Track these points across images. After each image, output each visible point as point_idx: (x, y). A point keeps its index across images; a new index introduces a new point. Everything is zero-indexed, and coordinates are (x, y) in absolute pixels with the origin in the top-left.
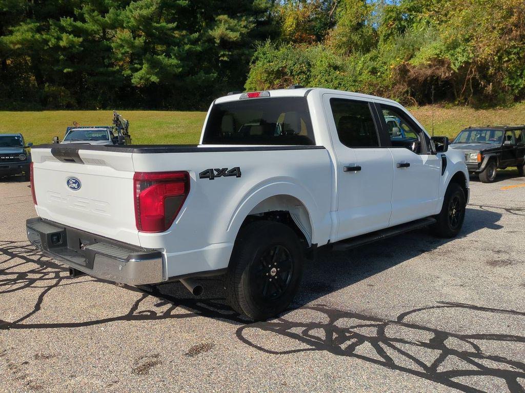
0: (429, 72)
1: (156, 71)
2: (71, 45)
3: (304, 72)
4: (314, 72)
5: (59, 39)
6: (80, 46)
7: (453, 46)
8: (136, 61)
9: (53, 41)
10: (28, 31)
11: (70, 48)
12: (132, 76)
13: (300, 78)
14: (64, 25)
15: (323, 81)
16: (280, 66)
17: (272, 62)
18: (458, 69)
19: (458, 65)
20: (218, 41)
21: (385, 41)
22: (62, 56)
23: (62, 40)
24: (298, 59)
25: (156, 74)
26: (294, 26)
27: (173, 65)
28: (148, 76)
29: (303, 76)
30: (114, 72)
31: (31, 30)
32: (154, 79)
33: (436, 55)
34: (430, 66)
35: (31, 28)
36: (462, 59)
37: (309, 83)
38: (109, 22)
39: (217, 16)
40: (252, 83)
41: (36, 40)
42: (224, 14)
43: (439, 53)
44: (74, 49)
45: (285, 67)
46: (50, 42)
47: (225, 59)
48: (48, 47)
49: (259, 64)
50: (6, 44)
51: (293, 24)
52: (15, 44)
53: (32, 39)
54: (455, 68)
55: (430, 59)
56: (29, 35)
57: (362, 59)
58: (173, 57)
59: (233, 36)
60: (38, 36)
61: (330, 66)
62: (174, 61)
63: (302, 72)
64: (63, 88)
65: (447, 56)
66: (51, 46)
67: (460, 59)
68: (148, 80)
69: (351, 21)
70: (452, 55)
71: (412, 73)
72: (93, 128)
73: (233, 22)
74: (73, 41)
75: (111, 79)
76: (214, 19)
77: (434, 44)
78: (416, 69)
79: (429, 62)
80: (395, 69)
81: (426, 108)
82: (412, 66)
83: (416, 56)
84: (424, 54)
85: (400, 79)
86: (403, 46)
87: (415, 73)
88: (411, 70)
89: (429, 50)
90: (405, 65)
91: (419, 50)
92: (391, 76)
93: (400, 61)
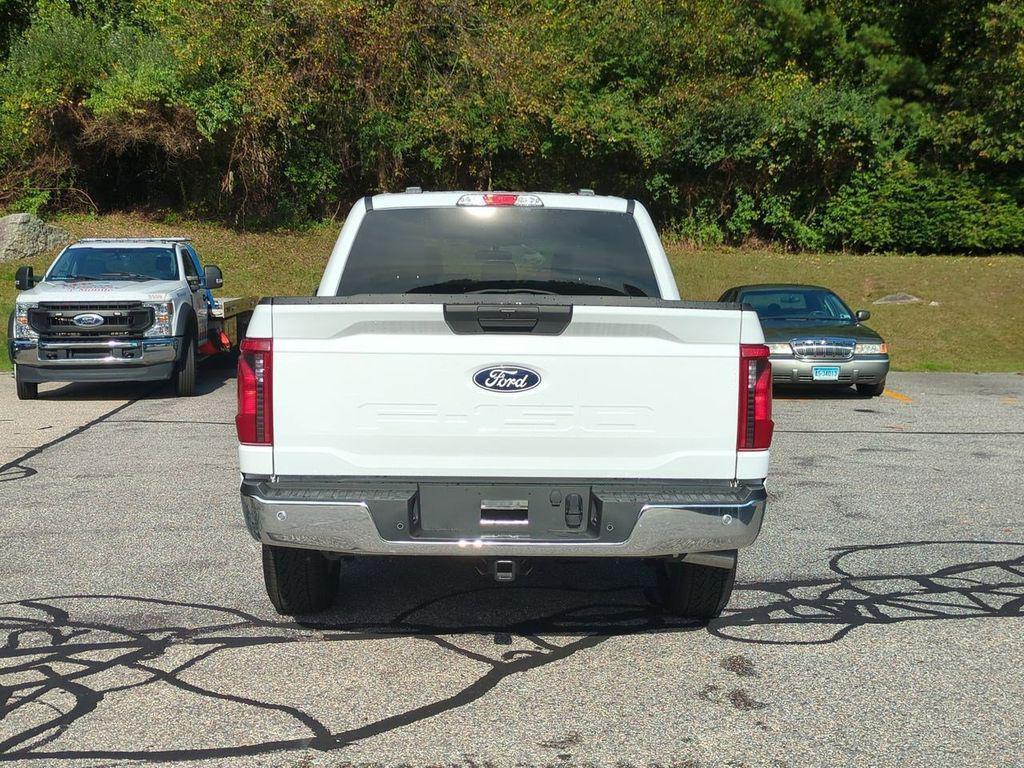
0: (137, 133)
7: (198, 81)
18: (213, 135)
19: (212, 126)
33: (156, 95)
34: (142, 121)
36: (222, 113)
43: (163, 91)
54: (207, 132)
55: (143, 103)
65: (187, 103)
67: (216, 113)
70: (199, 102)
71: (92, 132)
77: (145, 68)
78: (98, 123)
79: (141, 111)
80: (40, 115)
81: (115, 218)
82: (89, 113)
83: (99, 90)
84: (122, 90)
85: (52, 142)
86: (57, 58)
87: (97, 131)
88: (83, 121)
89: (137, 83)
90: (66, 108)
91: (97, 74)
92: (25, 131)
93: (52, 96)
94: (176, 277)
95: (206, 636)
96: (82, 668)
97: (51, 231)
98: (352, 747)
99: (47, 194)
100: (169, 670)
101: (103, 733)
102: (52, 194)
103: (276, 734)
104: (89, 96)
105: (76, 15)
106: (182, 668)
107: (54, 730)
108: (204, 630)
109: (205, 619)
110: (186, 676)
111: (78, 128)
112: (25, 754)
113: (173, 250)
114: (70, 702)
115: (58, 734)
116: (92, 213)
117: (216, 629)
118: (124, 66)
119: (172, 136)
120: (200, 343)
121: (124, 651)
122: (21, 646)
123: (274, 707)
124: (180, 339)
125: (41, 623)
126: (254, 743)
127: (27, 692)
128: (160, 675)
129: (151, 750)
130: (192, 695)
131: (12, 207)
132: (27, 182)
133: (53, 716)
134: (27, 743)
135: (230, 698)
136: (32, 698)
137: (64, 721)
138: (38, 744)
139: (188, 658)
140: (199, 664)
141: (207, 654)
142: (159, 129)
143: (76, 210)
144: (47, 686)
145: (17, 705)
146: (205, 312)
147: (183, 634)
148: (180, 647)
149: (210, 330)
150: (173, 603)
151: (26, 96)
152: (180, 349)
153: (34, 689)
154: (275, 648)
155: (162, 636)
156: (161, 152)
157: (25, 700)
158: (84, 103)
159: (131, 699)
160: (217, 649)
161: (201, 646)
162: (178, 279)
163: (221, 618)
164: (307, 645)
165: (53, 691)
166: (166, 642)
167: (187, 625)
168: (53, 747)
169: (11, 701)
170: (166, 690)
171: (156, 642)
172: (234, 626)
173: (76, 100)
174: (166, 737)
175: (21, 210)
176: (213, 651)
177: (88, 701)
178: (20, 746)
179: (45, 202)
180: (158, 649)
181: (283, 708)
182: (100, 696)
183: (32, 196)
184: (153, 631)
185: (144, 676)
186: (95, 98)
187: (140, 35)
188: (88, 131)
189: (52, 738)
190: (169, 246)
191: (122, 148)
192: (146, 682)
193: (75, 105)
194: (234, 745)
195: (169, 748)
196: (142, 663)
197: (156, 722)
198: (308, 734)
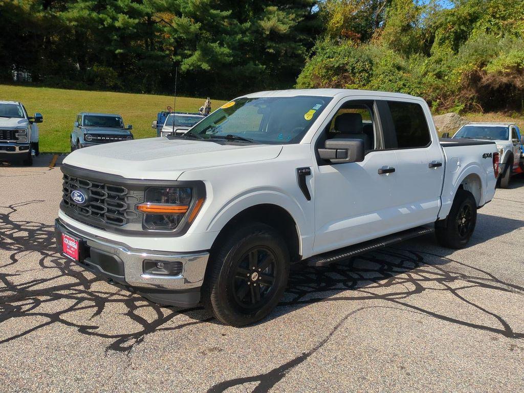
0: (505, 80)
1: (208, 58)
2: (125, 26)
3: (366, 71)
4: (376, 71)
5: (114, 19)
6: (134, 27)
8: (187, 48)
9: (109, 20)
10: (84, 9)
11: (124, 29)
12: (182, 61)
13: (361, 76)
14: (122, 5)
15: (387, 81)
16: (341, 62)
17: (332, 58)
20: (268, 33)
21: (440, 44)
22: (116, 37)
23: (118, 20)
24: (361, 57)
25: (208, 62)
26: (342, 22)
27: (225, 54)
28: (199, 63)
29: (365, 75)
30: (164, 57)
31: (89, 8)
32: (205, 66)
33: (515, 63)
34: (508, 75)
35: (88, 6)
37: (370, 81)
38: (166, 5)
39: (267, 7)
40: (306, 77)
41: (92, 19)
42: (274, 5)
43: (519, 61)
44: (127, 30)
45: (347, 64)
46: (106, 22)
47: (271, 51)
48: (102, 26)
49: (318, 59)
50: (63, 20)
51: (341, 20)
52: (70, 20)
53: (88, 17)
55: (509, 67)
56: (86, 13)
57: (426, 62)
58: (225, 46)
59: (283, 28)
60: (94, 15)
61: (394, 65)
62: (226, 50)
63: (364, 70)
64: (111, 69)
66: (106, 26)
68: (199, 67)
69: (401, 21)
71: (485, 80)
72: (186, 113)
73: (282, 14)
74: (128, 22)
75: (159, 62)
76: (263, 9)
77: (514, 52)
78: (489, 76)
79: (507, 70)
80: (466, 74)
81: (490, 115)
82: (485, 73)
83: (491, 63)
84: (501, 62)
85: (469, 85)
86: (476, 51)
87: (488, 80)
88: (483, 76)
89: (508, 58)
90: (476, 71)
91: (492, 56)
92: (459, 81)
93: (472, 66)
94: (507, 139)
95: (473, 280)
96: (422, 278)
97: (462, 120)
98: (520, 340)
99: (463, 105)
100: (453, 288)
101: (421, 302)
102: (466, 105)
103: (487, 324)
104: (486, 66)
105: (488, 33)
106: (459, 289)
107: (404, 295)
108: (473, 278)
109: (475, 273)
110: (459, 292)
111: (480, 78)
112: (392, 300)
113: (508, 128)
114: (413, 288)
115: (405, 297)
116: (481, 113)
117: (478, 278)
118: (503, 52)
119: (520, 80)
120: (514, 167)
121: (439, 277)
122: (404, 265)
123: (491, 314)
124: (504, 165)
125: (413, 260)
126: (477, 324)
127: (400, 281)
128: (449, 289)
129: (436, 313)
130: (459, 299)
131: (449, 110)
132: (456, 101)
133: (406, 291)
134: (394, 297)
135: (473, 305)
136: (401, 283)
137: (409, 293)
138: (397, 298)
139: (462, 286)
140: (466, 289)
141: (471, 286)
142: (514, 77)
143: (475, 111)
144: (408, 280)
145: (395, 284)
146: (519, 154)
147: (464, 277)
148: (461, 281)
149: (520, 163)
150: (464, 265)
151: (462, 67)
152: (503, 170)
153: (403, 280)
154: (501, 292)
155: (455, 275)
156: (515, 87)
157: (398, 283)
158: (484, 68)
159: (435, 294)
160: (475, 286)
161: (470, 283)
162: (508, 140)
163: (481, 275)
164: (516, 295)
165: (409, 283)
166: (456, 278)
167: (467, 274)
168: (402, 301)
169: (394, 282)
170: (449, 294)
171: (452, 277)
172: (486, 279)
173: (481, 67)
174: (443, 310)
175: (453, 112)
176: (473, 286)
177: (419, 289)
178: (392, 297)
179: (462, 108)
180: (452, 279)
181: (495, 315)
182: (424, 289)
183: (458, 106)
184: (453, 273)
185: (443, 287)
186: (489, 66)
187: (514, 38)
188: (484, 80)
189: (402, 298)
190: (507, 126)
191: (497, 86)
192: (443, 290)
193: (480, 70)
194: (469, 322)
195: (442, 315)
196: (444, 283)
197: (441, 304)
198: (502, 328)
